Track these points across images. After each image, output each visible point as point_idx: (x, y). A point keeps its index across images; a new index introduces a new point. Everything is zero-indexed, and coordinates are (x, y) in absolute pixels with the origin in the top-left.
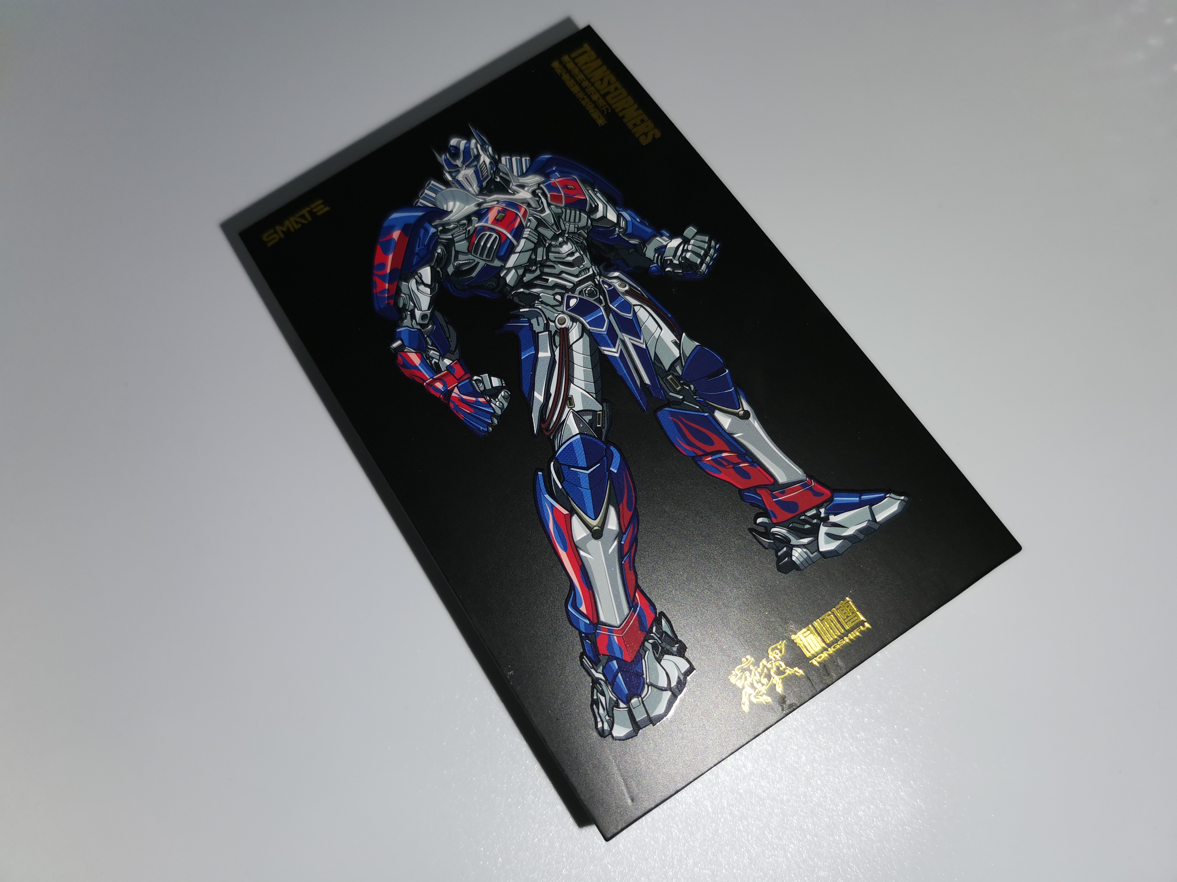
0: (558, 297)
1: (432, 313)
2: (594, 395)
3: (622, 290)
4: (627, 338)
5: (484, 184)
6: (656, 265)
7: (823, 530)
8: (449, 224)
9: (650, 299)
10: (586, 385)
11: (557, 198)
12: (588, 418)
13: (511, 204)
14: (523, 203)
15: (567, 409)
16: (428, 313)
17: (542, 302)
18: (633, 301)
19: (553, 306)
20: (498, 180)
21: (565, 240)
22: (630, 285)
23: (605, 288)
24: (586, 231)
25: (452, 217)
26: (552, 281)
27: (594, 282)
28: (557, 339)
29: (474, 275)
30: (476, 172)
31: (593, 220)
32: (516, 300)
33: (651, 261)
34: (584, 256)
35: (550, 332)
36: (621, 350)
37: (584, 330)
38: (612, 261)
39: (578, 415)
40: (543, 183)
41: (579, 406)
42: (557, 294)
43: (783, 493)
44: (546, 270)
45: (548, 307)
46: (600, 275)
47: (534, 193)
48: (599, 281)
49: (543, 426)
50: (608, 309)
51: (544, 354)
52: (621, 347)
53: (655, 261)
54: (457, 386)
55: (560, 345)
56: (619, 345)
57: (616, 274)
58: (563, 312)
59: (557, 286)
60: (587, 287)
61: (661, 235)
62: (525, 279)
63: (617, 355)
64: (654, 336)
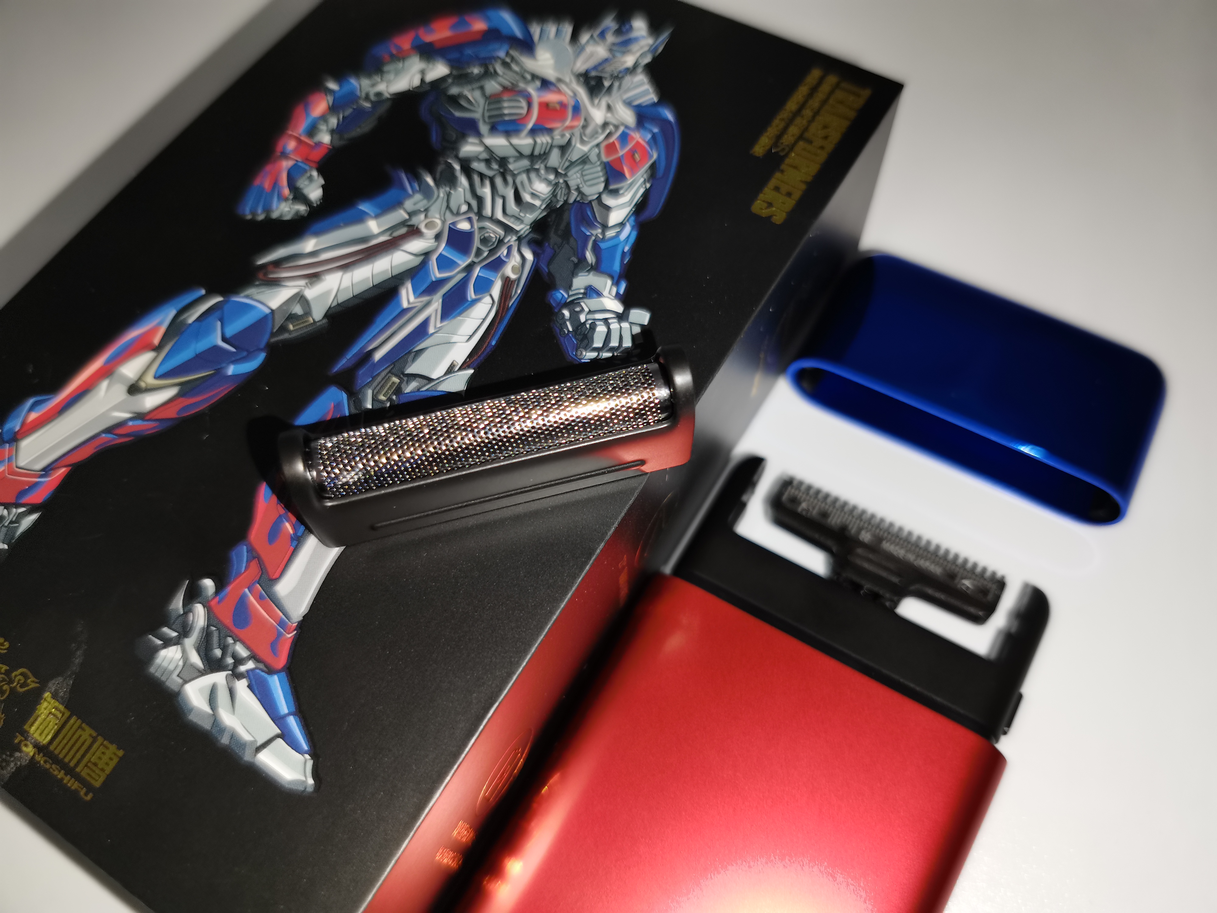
0: (464, 208)
1: (388, 99)
2: (335, 304)
3: (509, 271)
4: (436, 304)
5: (593, 74)
6: (566, 296)
7: (219, 678)
8: (518, 63)
9: (508, 309)
10: (346, 289)
11: (611, 148)
12: (298, 310)
13: (577, 109)
14: (585, 120)
15: (302, 282)
16: (387, 95)
17: (449, 195)
18: (496, 290)
19: (448, 207)
20: (607, 84)
21: (554, 182)
22: (519, 279)
23: (503, 253)
24: (578, 199)
25: (528, 63)
26: (485, 192)
27: (505, 237)
28: (403, 231)
29: (458, 114)
30: (606, 60)
31: (599, 199)
32: (440, 168)
33: (569, 287)
34: (540, 211)
35: (410, 219)
36: (415, 307)
37: (427, 255)
38: (547, 244)
39: (300, 298)
40: (627, 127)
41: (310, 293)
42: (469, 205)
43: (260, 599)
44: (499, 181)
45: (445, 204)
46: (520, 239)
47: (605, 125)
48: (509, 241)
49: (270, 268)
50: (469, 268)
51: (373, 226)
52: (419, 305)
53: (571, 293)
54: (297, 161)
55: (394, 237)
56: (421, 302)
57: (529, 256)
58: (444, 222)
59: (480, 200)
60: (494, 232)
61: (616, 283)
62: (475, 165)
63: (405, 305)
64: (452, 337)
